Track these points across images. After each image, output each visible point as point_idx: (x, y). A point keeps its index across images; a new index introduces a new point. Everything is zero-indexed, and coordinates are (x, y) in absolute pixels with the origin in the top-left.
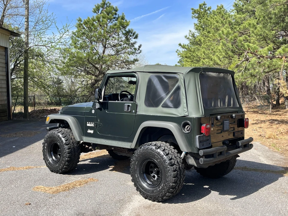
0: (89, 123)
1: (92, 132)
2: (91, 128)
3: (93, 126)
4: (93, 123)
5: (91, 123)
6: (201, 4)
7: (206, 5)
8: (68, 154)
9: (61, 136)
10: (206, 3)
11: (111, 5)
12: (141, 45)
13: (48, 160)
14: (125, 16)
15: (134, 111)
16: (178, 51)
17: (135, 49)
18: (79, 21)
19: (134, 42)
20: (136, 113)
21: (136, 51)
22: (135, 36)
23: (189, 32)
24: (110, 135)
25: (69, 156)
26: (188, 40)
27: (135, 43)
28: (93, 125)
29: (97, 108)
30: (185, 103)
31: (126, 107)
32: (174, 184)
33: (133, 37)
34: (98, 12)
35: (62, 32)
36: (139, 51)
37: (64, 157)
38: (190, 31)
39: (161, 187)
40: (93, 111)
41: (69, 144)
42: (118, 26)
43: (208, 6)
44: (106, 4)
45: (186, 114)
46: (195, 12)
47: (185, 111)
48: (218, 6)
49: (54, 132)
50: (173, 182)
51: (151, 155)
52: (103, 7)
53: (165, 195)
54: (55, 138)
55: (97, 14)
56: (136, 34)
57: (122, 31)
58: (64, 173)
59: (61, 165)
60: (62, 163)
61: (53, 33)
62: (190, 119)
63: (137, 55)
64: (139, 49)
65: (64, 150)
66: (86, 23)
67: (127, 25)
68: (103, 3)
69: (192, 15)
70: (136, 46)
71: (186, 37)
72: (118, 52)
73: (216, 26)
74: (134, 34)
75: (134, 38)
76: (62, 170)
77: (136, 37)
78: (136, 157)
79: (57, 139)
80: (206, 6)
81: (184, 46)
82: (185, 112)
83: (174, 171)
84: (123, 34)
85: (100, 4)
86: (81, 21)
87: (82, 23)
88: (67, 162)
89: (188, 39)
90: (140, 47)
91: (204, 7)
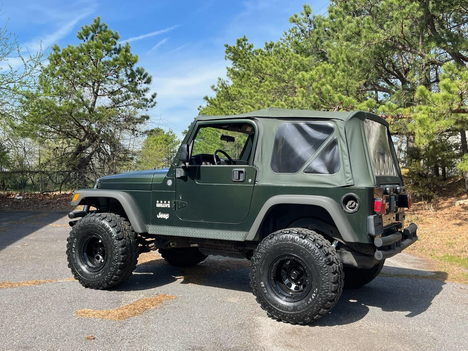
0: (159, 203)
1: (166, 216)
2: (164, 210)
3: (169, 207)
4: (169, 202)
5: (165, 202)
6: (239, 39)
7: (247, 40)
8: (122, 254)
9: (107, 225)
10: (246, 38)
11: (108, 29)
12: (155, 94)
13: (78, 268)
14: (130, 47)
15: (250, 180)
16: (200, 108)
17: (146, 100)
18: (54, 50)
19: (145, 88)
20: (255, 183)
21: (148, 103)
22: (146, 79)
23: (218, 80)
24: (202, 221)
25: (123, 258)
26: (215, 92)
27: (146, 90)
28: (169, 205)
29: (178, 176)
30: (347, 166)
31: (236, 173)
32: (333, 294)
33: (143, 81)
34: (87, 38)
35: (30, 65)
36: (152, 103)
37: (114, 260)
38: (220, 80)
39: (310, 299)
40: (170, 183)
41: (123, 238)
42: (122, 61)
43: (249, 42)
44: (101, 27)
45: (351, 183)
46: (229, 49)
47: (347, 177)
48: (266, 44)
49: (93, 218)
50: (333, 290)
51: (291, 248)
52: (94, 31)
53: (317, 313)
54: (96, 228)
55: (84, 41)
56: (147, 77)
57: (126, 71)
58: (110, 288)
59: (107, 275)
60: (110, 271)
61: (10, 66)
62: (358, 191)
63: (148, 109)
64: (152, 100)
65: (114, 248)
66: (65, 54)
67: (135, 61)
68: (95, 24)
69: (226, 54)
70: (148, 96)
71: (213, 87)
72: (116, 102)
73: (275, 70)
74: (145, 76)
75: (145, 83)
76: (108, 284)
77: (149, 81)
78: (261, 253)
79: (100, 230)
80: (246, 43)
81: (212, 100)
82: (349, 179)
83: (334, 273)
84: (127, 75)
85: (90, 26)
86: (59, 51)
87: (60, 53)
88: (119, 269)
89: (215, 90)
90: (154, 97)
91: (243, 43)
